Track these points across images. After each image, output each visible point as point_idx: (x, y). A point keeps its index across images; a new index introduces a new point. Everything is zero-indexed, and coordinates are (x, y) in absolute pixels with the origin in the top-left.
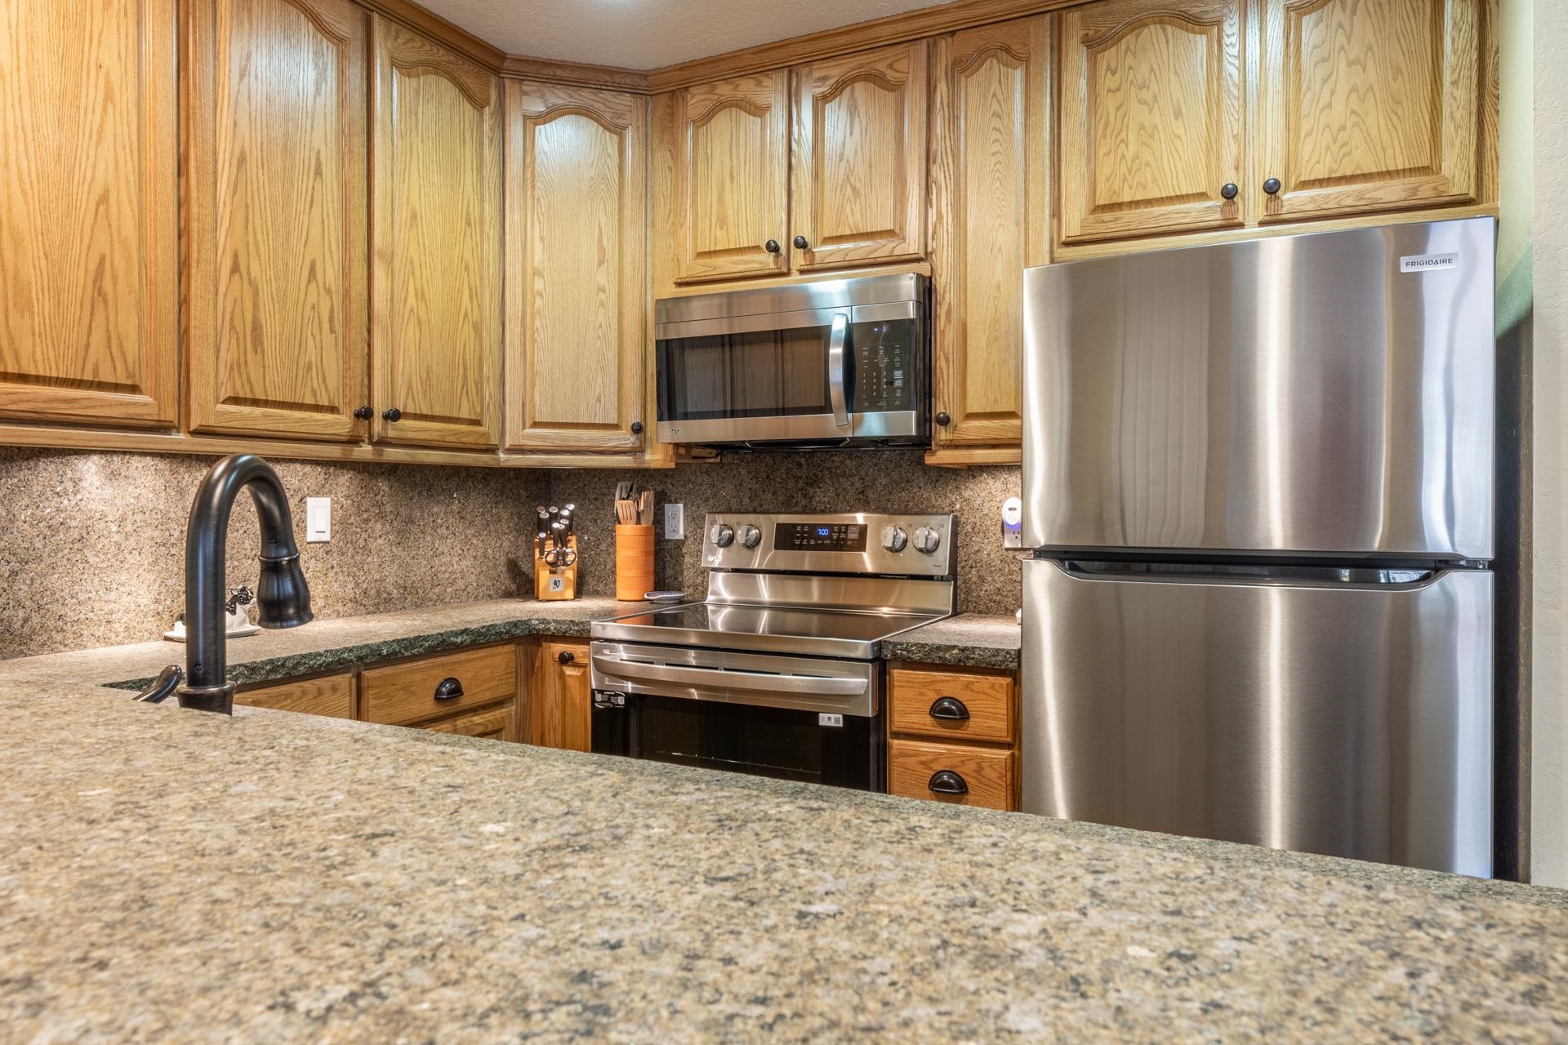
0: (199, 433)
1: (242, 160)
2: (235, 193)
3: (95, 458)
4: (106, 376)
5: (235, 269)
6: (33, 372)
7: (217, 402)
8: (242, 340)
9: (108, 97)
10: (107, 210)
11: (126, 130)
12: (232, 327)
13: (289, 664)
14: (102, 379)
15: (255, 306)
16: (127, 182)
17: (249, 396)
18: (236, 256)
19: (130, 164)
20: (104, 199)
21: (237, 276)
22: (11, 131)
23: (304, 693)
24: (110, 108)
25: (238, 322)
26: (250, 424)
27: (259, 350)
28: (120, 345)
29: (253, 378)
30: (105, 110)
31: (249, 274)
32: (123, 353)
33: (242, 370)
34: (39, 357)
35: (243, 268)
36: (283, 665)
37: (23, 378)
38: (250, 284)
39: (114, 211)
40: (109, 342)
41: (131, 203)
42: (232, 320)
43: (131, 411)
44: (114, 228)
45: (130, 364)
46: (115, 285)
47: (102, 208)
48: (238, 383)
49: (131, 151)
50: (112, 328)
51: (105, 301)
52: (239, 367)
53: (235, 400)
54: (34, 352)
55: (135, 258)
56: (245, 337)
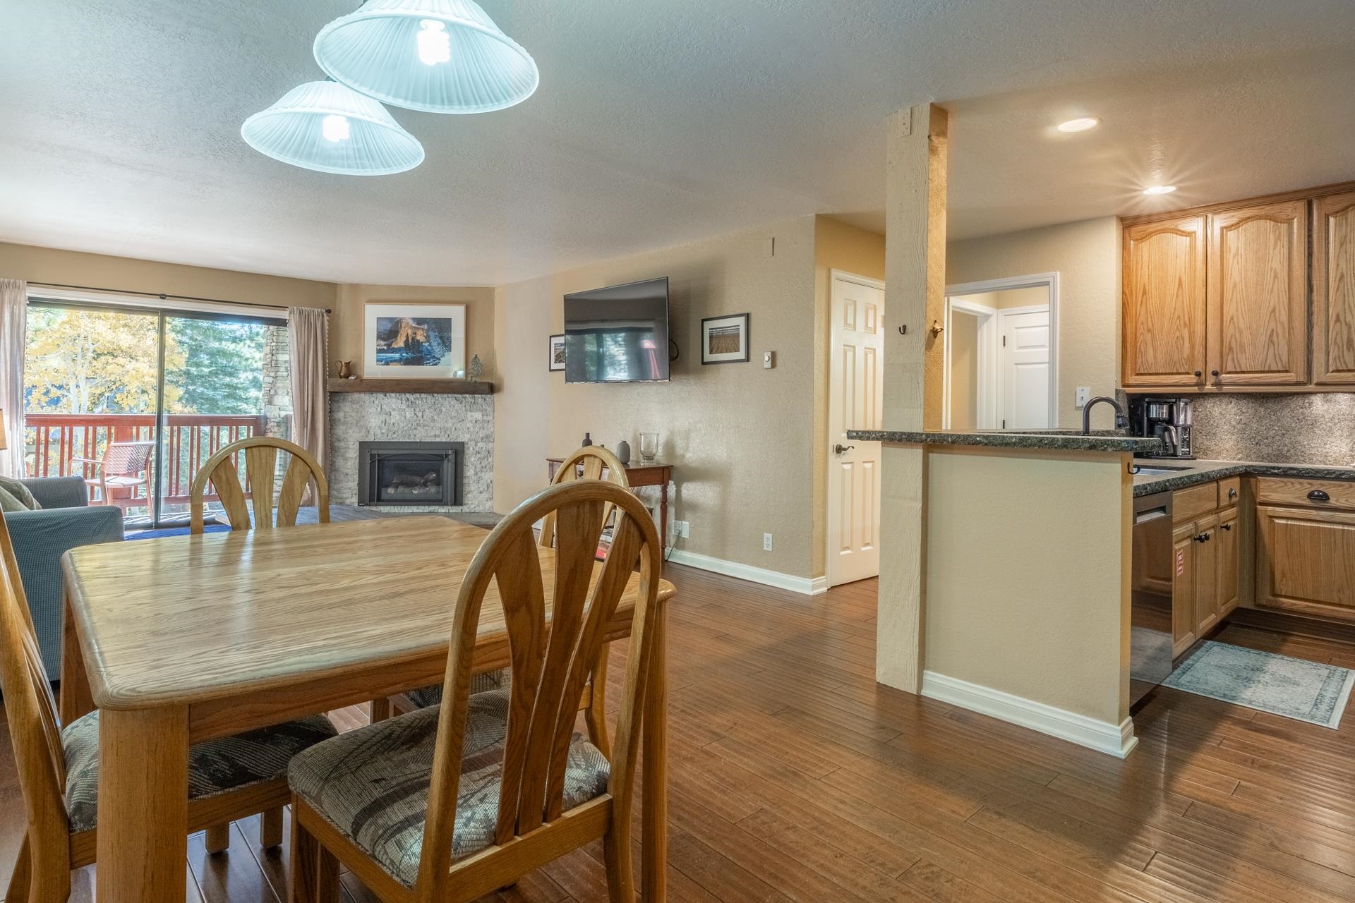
0: (1317, 384)
1: (1342, 277)
2: (1337, 291)
3: (1319, 395)
4: (1274, 368)
5: (1338, 320)
6: (1246, 370)
7: (1328, 372)
8: (1341, 348)
9: (1276, 277)
10: (1275, 314)
11: (1283, 285)
12: (1335, 343)
13: (1338, 473)
14: (1272, 369)
15: (1349, 332)
16: (1283, 302)
17: (1345, 368)
18: (1338, 316)
19: (1285, 297)
20: (1274, 311)
21: (1338, 324)
22: (1239, 300)
23: (1351, 487)
24: (1276, 280)
25: (1339, 341)
26: (1344, 380)
27: (1351, 350)
28: (1280, 358)
29: (1347, 362)
30: (1274, 282)
31: (1345, 321)
32: (1281, 361)
33: (1341, 359)
34: (1248, 365)
35: (1342, 319)
36: (1334, 472)
37: (1243, 372)
38: (1346, 325)
39: (1277, 314)
40: (1275, 358)
41: (1285, 310)
42: (1335, 340)
43: (1284, 379)
44: (1278, 319)
45: (1284, 364)
46: (1278, 338)
47: (1272, 315)
48: (1339, 364)
49: (1285, 292)
50: (1276, 352)
51: (1274, 344)
52: (1339, 358)
53: (1338, 371)
54: (1246, 364)
55: (1287, 326)
56: (1343, 346)
